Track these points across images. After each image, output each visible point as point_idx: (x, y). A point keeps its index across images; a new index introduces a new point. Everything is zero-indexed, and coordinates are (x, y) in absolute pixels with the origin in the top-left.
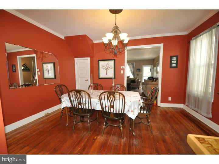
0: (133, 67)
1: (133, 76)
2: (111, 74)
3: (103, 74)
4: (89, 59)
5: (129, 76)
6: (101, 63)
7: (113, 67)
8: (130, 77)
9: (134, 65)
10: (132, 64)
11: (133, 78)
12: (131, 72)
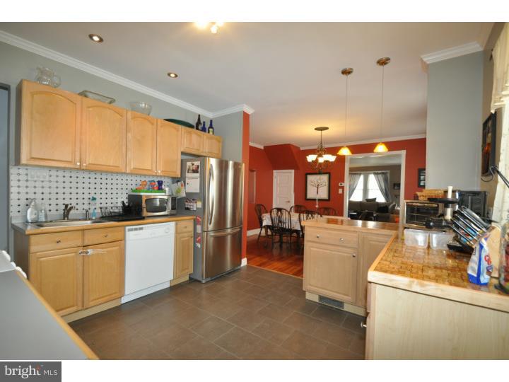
0: (386, 180)
1: (386, 199)
2: (323, 194)
3: (311, 194)
4: (293, 171)
5: (375, 199)
6: (310, 178)
7: (327, 183)
8: (377, 201)
9: (388, 175)
10: (383, 173)
11: (383, 204)
12: (381, 189)
